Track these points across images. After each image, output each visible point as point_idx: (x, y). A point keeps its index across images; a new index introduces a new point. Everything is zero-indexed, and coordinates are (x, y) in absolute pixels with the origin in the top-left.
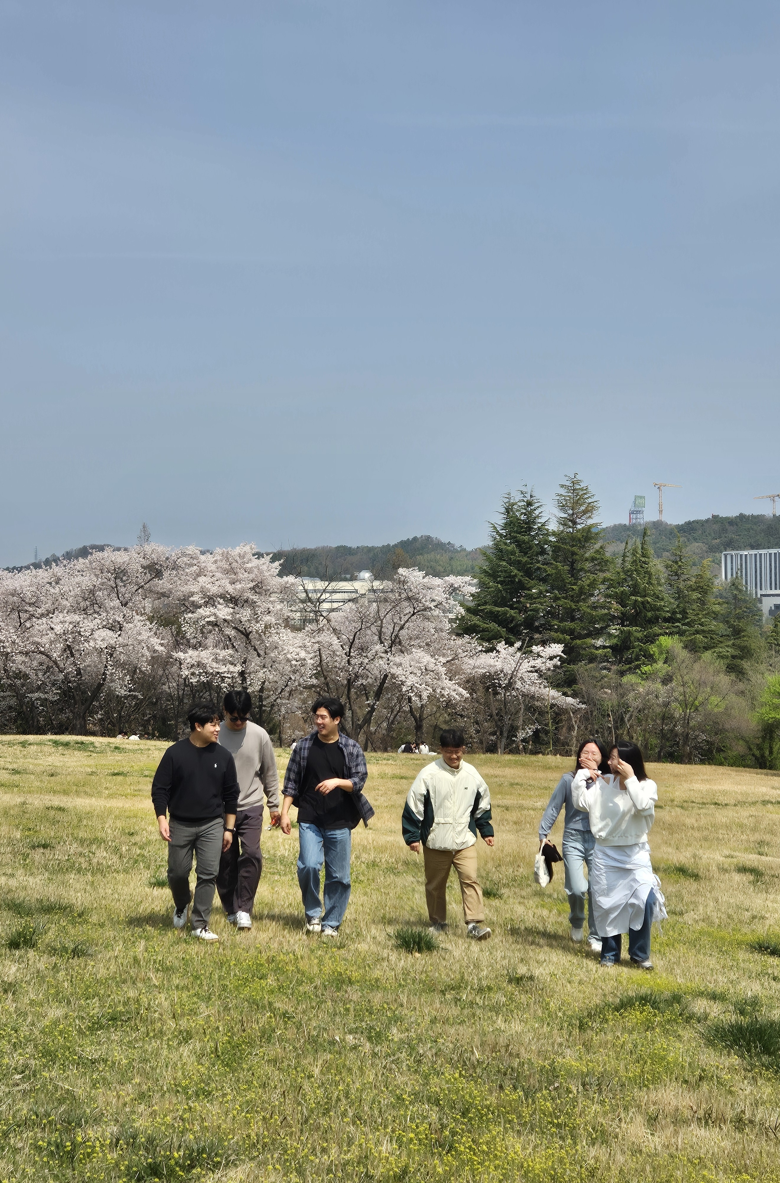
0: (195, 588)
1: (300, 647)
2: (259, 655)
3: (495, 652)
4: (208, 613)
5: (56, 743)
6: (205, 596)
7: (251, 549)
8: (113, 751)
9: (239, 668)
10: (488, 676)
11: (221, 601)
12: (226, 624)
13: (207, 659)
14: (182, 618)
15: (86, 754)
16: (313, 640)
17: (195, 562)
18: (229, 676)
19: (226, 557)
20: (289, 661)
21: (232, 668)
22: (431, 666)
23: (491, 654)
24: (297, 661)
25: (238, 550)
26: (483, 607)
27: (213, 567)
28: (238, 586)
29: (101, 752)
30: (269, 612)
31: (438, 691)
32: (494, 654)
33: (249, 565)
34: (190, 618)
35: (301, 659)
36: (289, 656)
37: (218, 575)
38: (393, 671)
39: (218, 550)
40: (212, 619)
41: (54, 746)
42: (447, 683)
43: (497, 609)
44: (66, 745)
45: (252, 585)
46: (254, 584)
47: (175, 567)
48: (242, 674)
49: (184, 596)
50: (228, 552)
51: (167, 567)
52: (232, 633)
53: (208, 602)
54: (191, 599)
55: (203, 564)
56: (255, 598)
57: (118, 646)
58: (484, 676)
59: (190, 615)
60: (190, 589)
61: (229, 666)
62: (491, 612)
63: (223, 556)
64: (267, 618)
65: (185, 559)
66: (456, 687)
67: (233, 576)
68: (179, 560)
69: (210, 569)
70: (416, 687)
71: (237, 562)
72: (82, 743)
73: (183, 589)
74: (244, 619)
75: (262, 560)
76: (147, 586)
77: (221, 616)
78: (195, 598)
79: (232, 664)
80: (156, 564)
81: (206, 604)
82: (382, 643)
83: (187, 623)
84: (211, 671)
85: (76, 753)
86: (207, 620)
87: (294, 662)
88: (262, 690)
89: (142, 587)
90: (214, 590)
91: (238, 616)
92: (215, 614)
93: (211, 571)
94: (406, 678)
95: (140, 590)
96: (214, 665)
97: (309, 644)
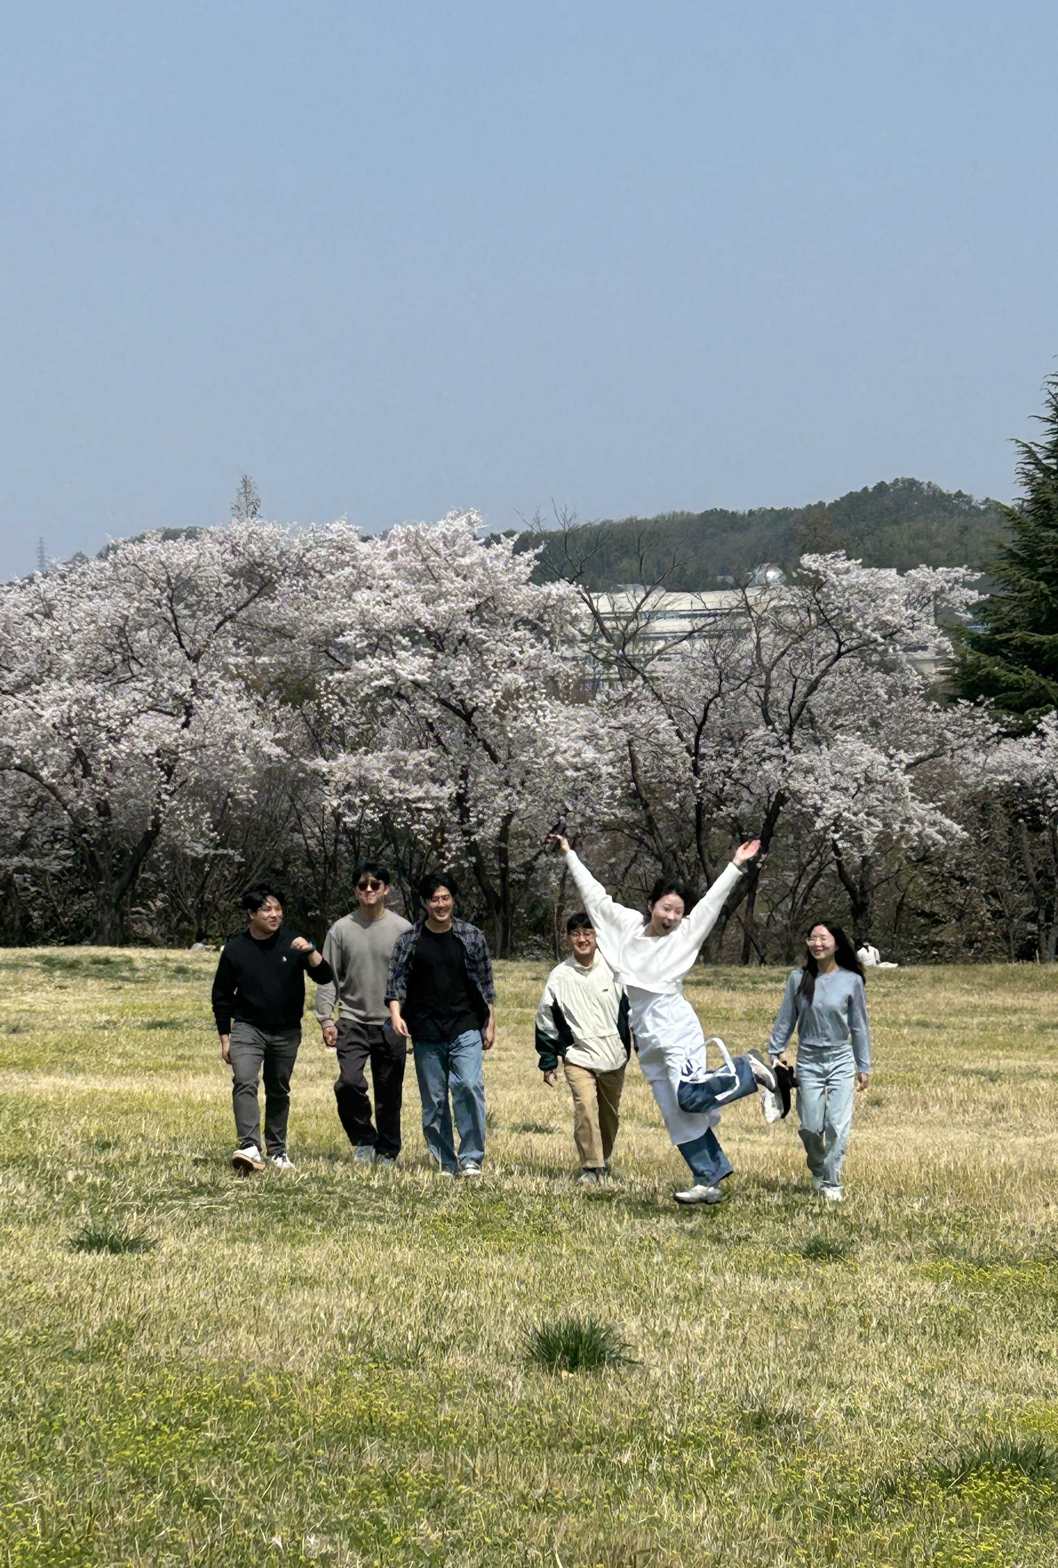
0: (345, 617)
1: (585, 738)
2: (494, 759)
3: (1034, 734)
4: (377, 669)
5: (50, 964)
6: (369, 631)
7: (470, 523)
8: (171, 978)
9: (450, 789)
10: (1020, 789)
11: (405, 641)
12: (420, 693)
13: (380, 770)
14: (323, 683)
15: (111, 985)
16: (613, 723)
17: (347, 557)
18: (429, 806)
19: (414, 543)
20: (559, 769)
21: (435, 790)
22: (880, 771)
23: (1025, 740)
24: (577, 769)
25: (441, 527)
26: (1005, 636)
27: (388, 568)
28: (443, 608)
29: (146, 980)
30: (514, 663)
31: (896, 827)
32: (1030, 740)
33: (466, 561)
34: (339, 682)
35: (586, 766)
36: (559, 759)
37: (398, 584)
38: (794, 785)
39: (398, 530)
40: (386, 681)
41: (44, 971)
42: (918, 809)
43: (1038, 637)
44: (72, 966)
45: (472, 603)
46: (477, 601)
47: (302, 571)
48: (460, 800)
49: (326, 633)
50: (417, 533)
51: (284, 572)
52: (434, 712)
53: (377, 646)
54: (341, 639)
55: (365, 563)
56: (478, 632)
57: (181, 749)
58: (1007, 789)
59: (338, 675)
60: (336, 617)
61: (428, 785)
62: (1025, 646)
63: (407, 541)
64: (508, 677)
65: (323, 552)
66: (938, 816)
67: (432, 586)
68: (308, 555)
69: (379, 572)
70: (847, 820)
71: (437, 553)
72: (107, 962)
73: (321, 618)
74: (458, 680)
75: (498, 548)
76: (243, 614)
77: (404, 674)
78: (348, 638)
79: (434, 780)
80: (261, 565)
81: (373, 649)
82: (769, 722)
83: (333, 693)
84: (389, 797)
85: (90, 982)
86: (375, 683)
87: (570, 773)
88: (504, 835)
89: (231, 617)
90: (388, 617)
91: (443, 673)
92: (393, 672)
93: (382, 577)
94: (823, 799)
95: (228, 625)
96: (396, 784)
97: (602, 731)
